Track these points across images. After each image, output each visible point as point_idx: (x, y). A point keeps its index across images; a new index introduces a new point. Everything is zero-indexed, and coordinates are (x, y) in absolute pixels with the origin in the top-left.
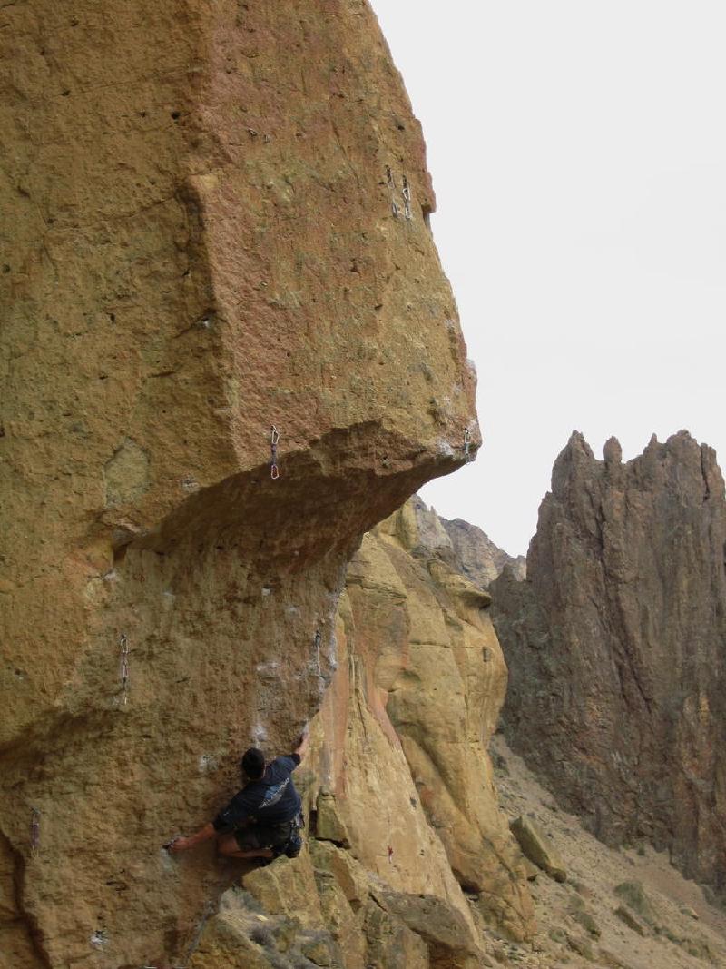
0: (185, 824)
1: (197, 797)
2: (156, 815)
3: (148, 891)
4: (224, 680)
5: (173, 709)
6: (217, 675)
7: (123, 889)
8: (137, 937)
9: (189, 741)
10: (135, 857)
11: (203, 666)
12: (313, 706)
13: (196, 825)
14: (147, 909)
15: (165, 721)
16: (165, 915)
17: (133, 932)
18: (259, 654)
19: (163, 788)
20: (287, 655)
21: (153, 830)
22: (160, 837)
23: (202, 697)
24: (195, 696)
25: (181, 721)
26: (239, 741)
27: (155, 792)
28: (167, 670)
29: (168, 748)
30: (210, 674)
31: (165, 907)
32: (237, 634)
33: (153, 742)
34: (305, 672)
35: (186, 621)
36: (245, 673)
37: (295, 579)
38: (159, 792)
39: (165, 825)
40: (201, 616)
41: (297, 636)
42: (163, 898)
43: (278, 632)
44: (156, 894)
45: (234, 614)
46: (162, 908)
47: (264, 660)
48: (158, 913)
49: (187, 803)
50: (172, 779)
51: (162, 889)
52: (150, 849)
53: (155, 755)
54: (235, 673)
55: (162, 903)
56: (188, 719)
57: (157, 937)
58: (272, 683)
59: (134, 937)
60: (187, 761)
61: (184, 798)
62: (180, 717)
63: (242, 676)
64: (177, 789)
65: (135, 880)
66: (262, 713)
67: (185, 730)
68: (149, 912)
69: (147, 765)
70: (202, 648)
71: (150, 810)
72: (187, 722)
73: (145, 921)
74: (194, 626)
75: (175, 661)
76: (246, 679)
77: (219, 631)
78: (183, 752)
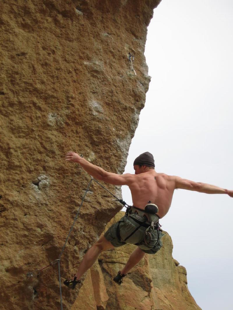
0: (46, 164)
1: (51, 143)
2: (19, 154)
3: (25, 215)
4: (55, 60)
5: (17, 73)
6: (50, 56)
7: (3, 211)
8: (21, 250)
9: (35, 100)
10: (10, 188)
11: (36, 47)
12: (137, 101)
13: (57, 167)
14: (25, 227)
15: (13, 82)
16: (42, 233)
17: (17, 245)
18: (83, 53)
19: (22, 134)
20: (108, 61)
21: (20, 167)
22: (28, 174)
23: (39, 69)
24: (33, 67)
25: (25, 83)
26: (77, 106)
27: (16, 137)
28: (7, 45)
29: (20, 103)
30: (44, 55)
31: (41, 226)
32: (61, 34)
33: (6, 98)
34: (125, 75)
35: (15, 13)
36: (74, 62)
37: (104, 16)
38: (20, 137)
39: (31, 163)
40: (27, 11)
41: (113, 51)
42: (38, 220)
43: (97, 45)
44: (33, 217)
45: (56, 21)
46: (38, 227)
47: (89, 59)
48: (35, 231)
49: (45, 148)
50: (28, 127)
51: (37, 214)
52: (21, 181)
53: (10, 109)
54: (66, 60)
55: (38, 223)
56: (31, 81)
57: (37, 250)
58: (99, 76)
59: (18, 249)
60: (38, 115)
61: (41, 143)
62: (24, 80)
63: (72, 64)
64: (34, 136)
65: (12, 203)
66: (96, 95)
67: (30, 91)
68: (28, 230)
69: (5, 116)
70: (34, 37)
71: (16, 151)
72: (31, 85)
73: (25, 236)
74: (24, 20)
75: (11, 39)
76: (76, 67)
77: (46, 28)
78: (33, 108)
